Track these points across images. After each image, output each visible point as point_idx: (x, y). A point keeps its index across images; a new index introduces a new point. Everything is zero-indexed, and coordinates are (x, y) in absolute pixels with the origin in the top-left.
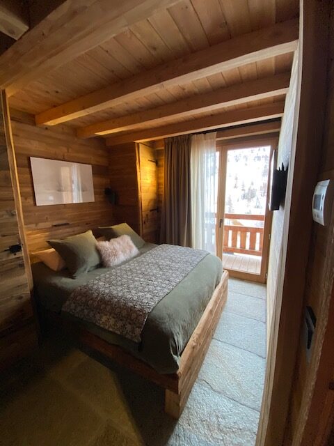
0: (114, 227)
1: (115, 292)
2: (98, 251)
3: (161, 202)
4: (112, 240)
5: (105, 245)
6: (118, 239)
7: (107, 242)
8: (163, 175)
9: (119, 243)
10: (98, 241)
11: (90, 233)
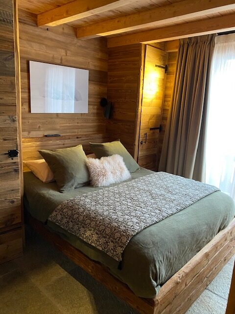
0: (106, 145)
1: (100, 211)
2: (87, 168)
3: (166, 119)
4: (102, 158)
5: (94, 162)
6: (108, 158)
7: (97, 160)
8: (173, 84)
9: (109, 163)
10: (88, 157)
11: (80, 147)
